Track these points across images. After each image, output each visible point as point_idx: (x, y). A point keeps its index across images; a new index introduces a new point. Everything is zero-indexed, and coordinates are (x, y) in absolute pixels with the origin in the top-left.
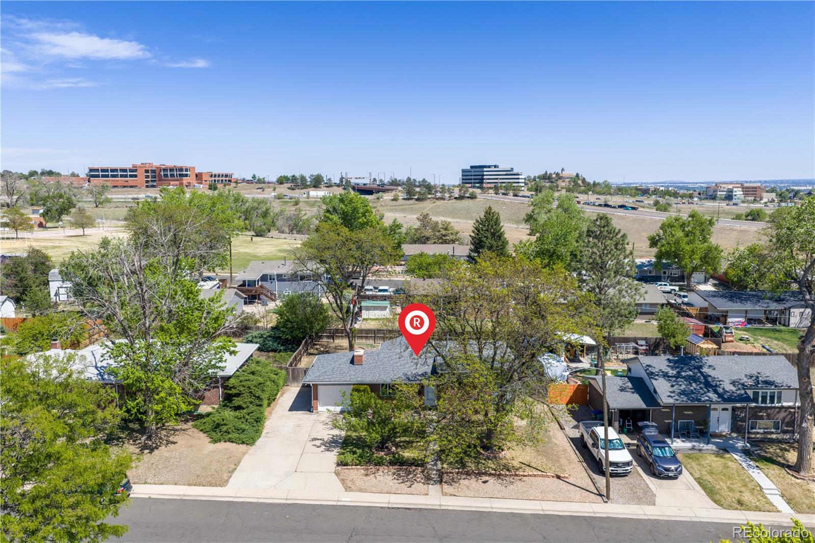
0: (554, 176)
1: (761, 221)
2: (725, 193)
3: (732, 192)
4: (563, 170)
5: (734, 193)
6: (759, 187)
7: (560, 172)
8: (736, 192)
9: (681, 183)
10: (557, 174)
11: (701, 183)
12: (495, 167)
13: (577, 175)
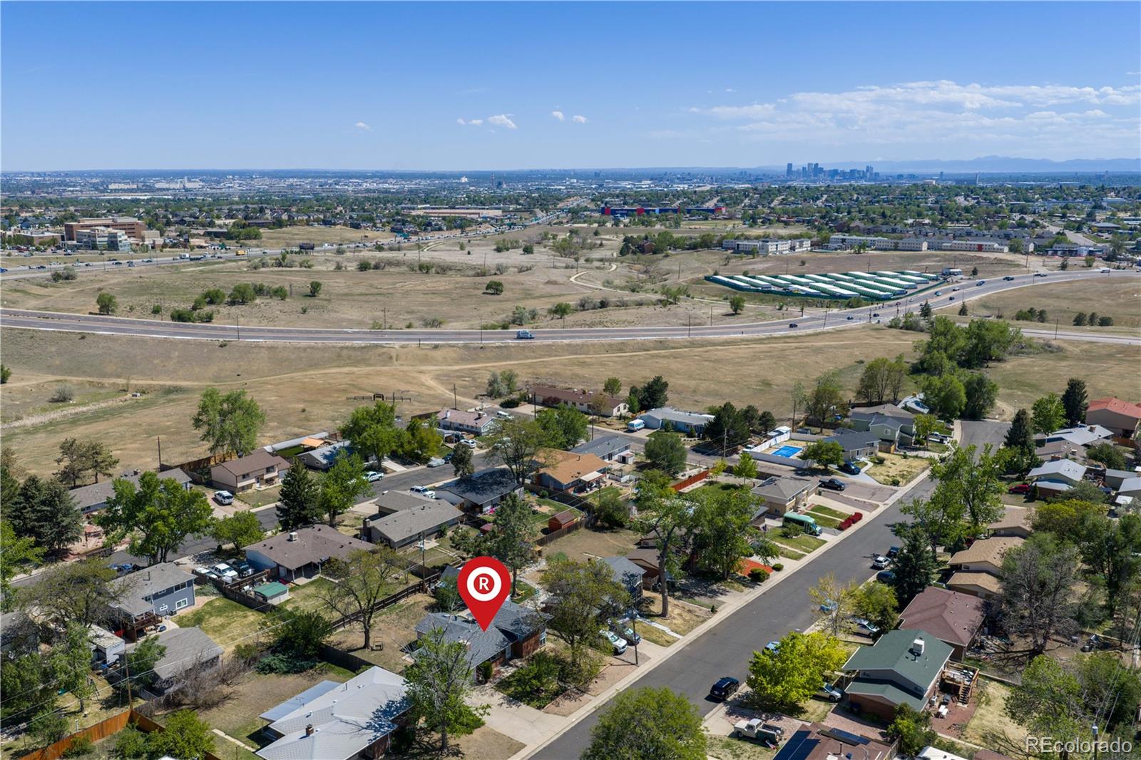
3: (115, 238)
5: (119, 239)
6: (137, 224)
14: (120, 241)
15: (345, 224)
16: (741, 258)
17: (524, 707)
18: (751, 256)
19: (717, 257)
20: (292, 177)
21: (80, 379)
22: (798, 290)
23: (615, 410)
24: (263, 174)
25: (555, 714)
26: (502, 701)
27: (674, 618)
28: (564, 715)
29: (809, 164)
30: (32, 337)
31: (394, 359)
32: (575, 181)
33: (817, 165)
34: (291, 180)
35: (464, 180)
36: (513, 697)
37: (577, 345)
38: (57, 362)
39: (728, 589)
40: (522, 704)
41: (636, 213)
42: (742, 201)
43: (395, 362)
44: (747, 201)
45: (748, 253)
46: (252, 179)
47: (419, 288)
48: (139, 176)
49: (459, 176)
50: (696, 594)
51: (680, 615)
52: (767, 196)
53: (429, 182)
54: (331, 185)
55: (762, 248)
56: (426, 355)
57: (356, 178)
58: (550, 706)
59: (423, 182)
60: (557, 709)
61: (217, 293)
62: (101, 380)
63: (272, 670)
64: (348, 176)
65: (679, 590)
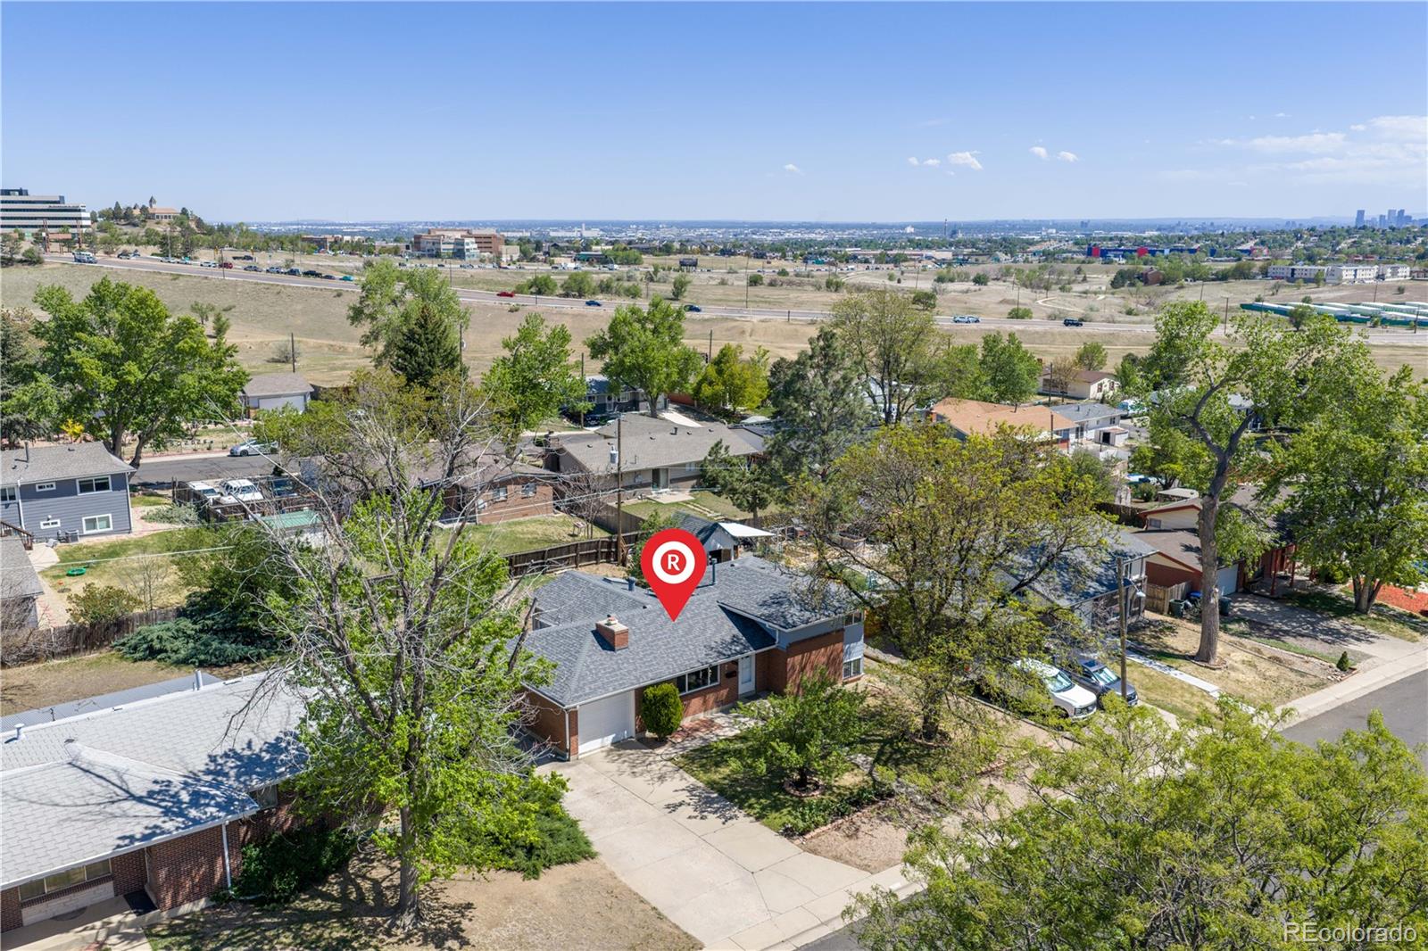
0: (136, 212)
1: (551, 294)
2: (451, 247)
3: (463, 245)
4: (152, 201)
5: (466, 247)
6: (495, 237)
7: (147, 205)
8: (468, 244)
9: (327, 225)
10: (144, 209)
11: (361, 225)
12: (21, 192)
13: (184, 212)
14: (468, 250)
15: (747, 255)
16: (1299, 287)
17: (743, 823)
18: (1314, 285)
19: (1260, 287)
20: (704, 227)
21: (319, 341)
22: (1396, 317)
23: (1094, 388)
24: (670, 225)
25: (837, 858)
26: (684, 796)
27: (1233, 669)
28: (866, 868)
29: (1390, 211)
30: (278, 293)
31: (748, 334)
32: (1054, 231)
33: (1402, 212)
34: (702, 230)
35: (909, 230)
36: (722, 792)
37: (1037, 333)
38: (299, 322)
39: (1373, 632)
40: (741, 814)
41: (1135, 254)
42: (1291, 244)
43: (748, 338)
44: (1299, 244)
45: (1307, 281)
46: (658, 228)
47: (819, 299)
48: (536, 226)
49: (903, 227)
50: (1287, 633)
51: (1251, 664)
52: (1331, 238)
53: (865, 232)
54: (746, 235)
55: (1332, 273)
56: (796, 330)
57: (777, 228)
58: (828, 835)
59: (858, 232)
60: (847, 844)
61: (545, 280)
62: (346, 345)
63: (152, 653)
64: (768, 226)
65: (1239, 620)
